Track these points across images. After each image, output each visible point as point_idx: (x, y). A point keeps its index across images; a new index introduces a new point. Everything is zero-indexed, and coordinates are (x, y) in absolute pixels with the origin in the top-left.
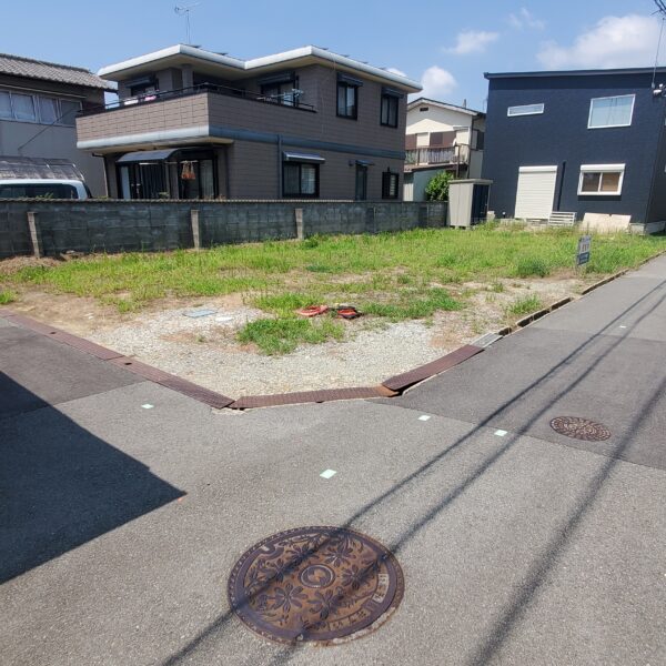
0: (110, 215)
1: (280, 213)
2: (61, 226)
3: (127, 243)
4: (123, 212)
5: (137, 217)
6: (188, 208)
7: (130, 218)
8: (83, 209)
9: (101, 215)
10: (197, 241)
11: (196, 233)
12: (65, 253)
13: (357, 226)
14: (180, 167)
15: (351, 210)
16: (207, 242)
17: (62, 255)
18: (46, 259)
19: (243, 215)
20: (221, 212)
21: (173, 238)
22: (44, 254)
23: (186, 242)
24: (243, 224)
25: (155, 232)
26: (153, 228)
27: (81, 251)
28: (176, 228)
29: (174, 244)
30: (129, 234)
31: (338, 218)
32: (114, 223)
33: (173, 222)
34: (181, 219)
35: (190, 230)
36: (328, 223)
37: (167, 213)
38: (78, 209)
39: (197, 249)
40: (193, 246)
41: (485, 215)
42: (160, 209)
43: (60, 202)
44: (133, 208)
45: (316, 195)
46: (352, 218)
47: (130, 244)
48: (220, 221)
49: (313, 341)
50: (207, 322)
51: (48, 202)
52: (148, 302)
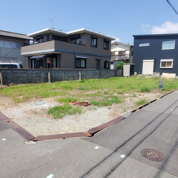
0: (24, 73)
1: (74, 73)
2: (10, 76)
3: (29, 81)
4: (28, 72)
5: (32, 74)
6: (47, 71)
7: (30, 74)
8: (16, 71)
9: (22, 73)
10: (49, 80)
11: (49, 78)
12: (10, 84)
13: (97, 76)
14: (46, 60)
15: (95, 72)
16: (52, 81)
17: (9, 84)
18: (4, 86)
19: (63, 73)
20: (57, 72)
21: (42, 79)
22: (4, 84)
23: (46, 80)
24: (63, 76)
25: (37, 78)
26: (37, 77)
27: (15, 83)
28: (44, 77)
29: (42, 81)
30: (30, 78)
31: (91, 74)
32: (26, 75)
33: (43, 75)
34: (45, 74)
35: (48, 77)
36: (88, 75)
37: (41, 73)
38: (15, 71)
39: (49, 83)
40: (48, 81)
41: (134, 73)
42: (39, 71)
43: (10, 69)
44: (31, 71)
45: (85, 67)
46: (95, 74)
47: (30, 81)
48: (57, 75)
49: (71, 114)
50: (40, 106)
51: (6, 69)
52: (26, 100)
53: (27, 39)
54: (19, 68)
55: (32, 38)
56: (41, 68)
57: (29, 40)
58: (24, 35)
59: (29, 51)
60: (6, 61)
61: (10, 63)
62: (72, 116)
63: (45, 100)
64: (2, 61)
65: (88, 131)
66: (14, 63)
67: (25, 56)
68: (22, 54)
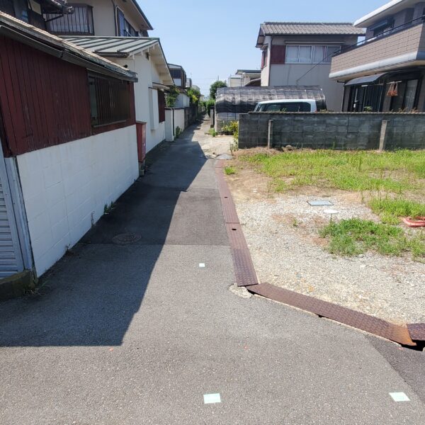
0: (319, 123)
2: (287, 129)
3: (327, 143)
4: (328, 121)
5: (338, 125)
6: (380, 119)
7: (333, 125)
8: (302, 119)
9: (313, 123)
10: (381, 145)
11: (382, 138)
12: (285, 147)
14: (385, 88)
16: (389, 147)
17: (283, 148)
18: (273, 150)
20: (411, 122)
21: (363, 141)
22: (273, 146)
23: (372, 144)
25: (350, 136)
26: (349, 133)
27: (295, 146)
28: (367, 134)
29: (362, 145)
30: (330, 137)
32: (321, 128)
33: (366, 129)
34: (373, 127)
35: (379, 137)
37: (362, 122)
38: (299, 118)
39: (378, 151)
40: (377, 147)
42: (357, 119)
43: (289, 114)
44: (337, 118)
47: (330, 143)
48: (408, 130)
49: (385, 252)
50: (315, 211)
51: (282, 114)
52: (298, 188)
53: (352, 35)
54: (313, 110)
55: (364, 30)
56: (365, 110)
57: (357, 36)
58: (347, 24)
59: (349, 67)
60: (292, 94)
61: (300, 98)
62: (386, 261)
63: (338, 196)
64: (285, 95)
65: (410, 326)
66: (309, 98)
67: (338, 80)
68: (332, 75)
